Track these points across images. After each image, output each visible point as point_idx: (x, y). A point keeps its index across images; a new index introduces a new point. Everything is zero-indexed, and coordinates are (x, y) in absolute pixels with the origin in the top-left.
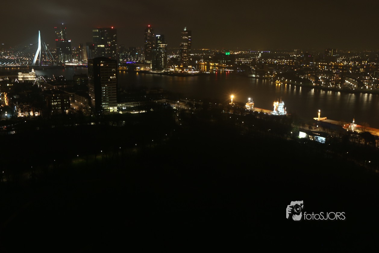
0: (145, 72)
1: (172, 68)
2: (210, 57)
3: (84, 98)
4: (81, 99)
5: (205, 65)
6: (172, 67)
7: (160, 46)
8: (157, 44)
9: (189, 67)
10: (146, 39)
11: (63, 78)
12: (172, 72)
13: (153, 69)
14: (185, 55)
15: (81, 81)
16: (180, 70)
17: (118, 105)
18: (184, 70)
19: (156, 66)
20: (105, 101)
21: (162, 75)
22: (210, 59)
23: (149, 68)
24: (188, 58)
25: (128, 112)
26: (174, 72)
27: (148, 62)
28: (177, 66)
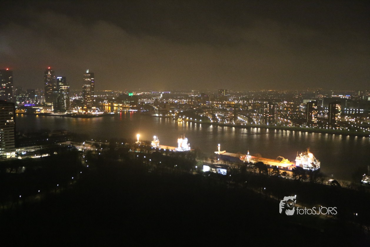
0: (46, 114)
1: (76, 110)
2: (113, 98)
5: (108, 106)
6: (75, 108)
7: (61, 88)
8: (58, 86)
9: (93, 108)
10: (47, 81)
12: (75, 113)
13: (55, 111)
14: (88, 96)
16: (84, 112)
17: (17, 150)
18: (87, 112)
19: (58, 108)
21: (65, 117)
22: (113, 100)
23: (50, 110)
24: (91, 100)
25: (28, 157)
26: (77, 113)
27: (50, 104)
28: (81, 108)
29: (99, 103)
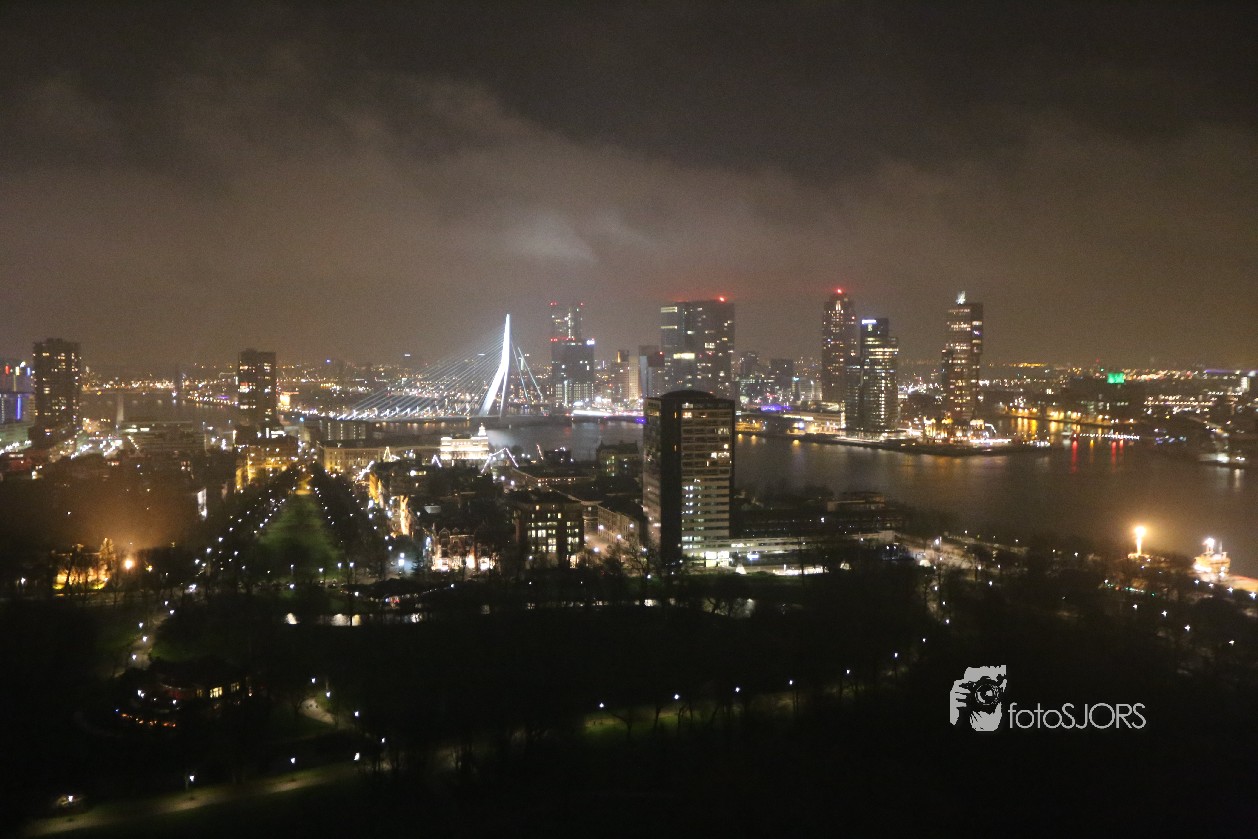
0: (821, 439)
1: (915, 427)
2: (1049, 391)
3: (626, 519)
4: (618, 523)
5: (1029, 418)
6: (913, 422)
7: (873, 353)
8: (864, 347)
9: (973, 423)
10: (829, 333)
11: (567, 455)
12: (914, 440)
13: (849, 430)
14: (960, 383)
15: (620, 464)
16: (944, 435)
17: (733, 545)
18: (955, 435)
19: (861, 419)
20: (691, 531)
21: (880, 450)
22: (1050, 399)
23: (835, 426)
24: (970, 395)
25: (764, 570)
26: (921, 440)
27: (834, 407)
28: (933, 421)
29: (997, 409)
